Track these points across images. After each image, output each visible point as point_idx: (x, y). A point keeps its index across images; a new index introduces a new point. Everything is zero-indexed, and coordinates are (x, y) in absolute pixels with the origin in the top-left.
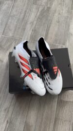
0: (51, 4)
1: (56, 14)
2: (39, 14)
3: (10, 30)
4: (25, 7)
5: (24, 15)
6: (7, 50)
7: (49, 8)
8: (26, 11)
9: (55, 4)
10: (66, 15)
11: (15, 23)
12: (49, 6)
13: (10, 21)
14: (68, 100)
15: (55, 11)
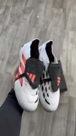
0: (48, 26)
1: (52, 35)
2: (38, 35)
3: (16, 49)
4: (26, 30)
5: (26, 37)
6: (14, 65)
7: (46, 30)
8: (27, 33)
9: (51, 26)
10: (60, 34)
11: (20, 44)
12: (46, 28)
13: (15, 42)
14: (63, 102)
15: (51, 32)
